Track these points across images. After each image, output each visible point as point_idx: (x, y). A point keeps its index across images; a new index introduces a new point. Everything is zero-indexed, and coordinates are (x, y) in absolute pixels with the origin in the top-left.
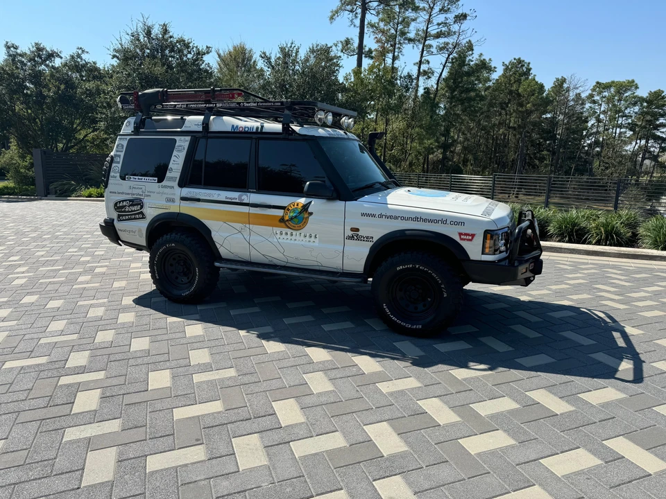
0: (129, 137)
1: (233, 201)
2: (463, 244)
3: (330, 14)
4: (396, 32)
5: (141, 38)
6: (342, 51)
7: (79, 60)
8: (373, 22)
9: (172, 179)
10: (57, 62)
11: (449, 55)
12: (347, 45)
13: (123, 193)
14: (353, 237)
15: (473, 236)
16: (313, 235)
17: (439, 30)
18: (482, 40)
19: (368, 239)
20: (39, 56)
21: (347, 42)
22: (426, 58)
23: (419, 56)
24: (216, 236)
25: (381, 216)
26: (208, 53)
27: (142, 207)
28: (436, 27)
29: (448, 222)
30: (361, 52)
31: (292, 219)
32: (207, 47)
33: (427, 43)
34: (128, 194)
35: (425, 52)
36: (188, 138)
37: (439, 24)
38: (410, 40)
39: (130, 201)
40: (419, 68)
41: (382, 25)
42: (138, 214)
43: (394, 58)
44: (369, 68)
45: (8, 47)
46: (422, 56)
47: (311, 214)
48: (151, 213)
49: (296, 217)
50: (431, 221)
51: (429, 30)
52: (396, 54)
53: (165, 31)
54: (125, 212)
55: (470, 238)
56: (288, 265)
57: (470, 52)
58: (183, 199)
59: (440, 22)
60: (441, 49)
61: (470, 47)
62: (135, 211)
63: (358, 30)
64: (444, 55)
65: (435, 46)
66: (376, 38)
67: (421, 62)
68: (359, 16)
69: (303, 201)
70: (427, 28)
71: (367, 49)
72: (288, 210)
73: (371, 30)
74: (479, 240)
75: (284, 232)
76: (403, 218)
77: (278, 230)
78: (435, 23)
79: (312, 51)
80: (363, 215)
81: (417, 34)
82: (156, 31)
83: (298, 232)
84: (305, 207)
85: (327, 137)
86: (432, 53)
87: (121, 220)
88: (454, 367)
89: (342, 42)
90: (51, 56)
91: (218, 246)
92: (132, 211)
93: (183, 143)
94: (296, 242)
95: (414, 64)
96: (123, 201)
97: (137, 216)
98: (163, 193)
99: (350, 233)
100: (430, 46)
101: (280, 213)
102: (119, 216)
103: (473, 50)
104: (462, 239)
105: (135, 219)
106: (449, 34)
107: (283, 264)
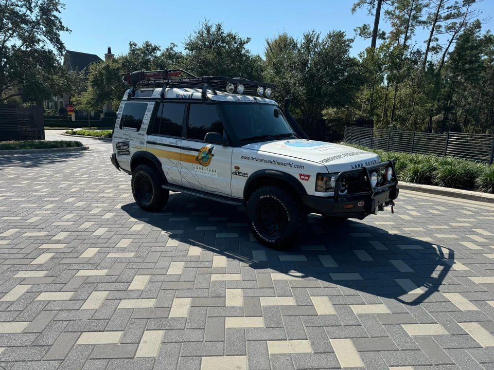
0: (125, 102)
1: (173, 144)
2: (303, 182)
3: (353, 7)
4: (410, 16)
5: (204, 35)
6: (360, 35)
7: (171, 51)
8: (390, 10)
9: (144, 129)
10: (158, 54)
11: (455, 33)
12: (364, 30)
13: (120, 138)
14: (236, 173)
15: (309, 176)
16: (214, 170)
17: (449, 13)
18: (488, 19)
19: (245, 175)
20: (148, 50)
21: (365, 27)
22: (436, 36)
23: (429, 35)
24: (164, 168)
25: (252, 159)
26: (247, 42)
27: (129, 147)
28: (447, 10)
29: (293, 166)
30: (376, 34)
31: (202, 158)
32: (248, 38)
33: (437, 24)
34: (123, 138)
35: (435, 32)
36: (154, 103)
37: (449, 8)
38: (421, 22)
39: (123, 143)
40: (429, 45)
41: (397, 12)
42: (127, 151)
43: (406, 39)
44: (380, 47)
45: (131, 45)
46: (431, 35)
47: (213, 155)
48: (133, 151)
49: (205, 157)
50: (282, 164)
51: (439, 13)
52: (408, 34)
53: (219, 29)
54: (121, 149)
55: (307, 178)
56: (202, 190)
57: (478, 30)
58: (148, 142)
59: (450, 6)
60: (449, 28)
61: (478, 25)
63: (374, 17)
64: (451, 33)
65: (443, 27)
66: (393, 22)
67: (430, 40)
68: (376, 6)
69: (209, 146)
70: (438, 12)
71: (381, 32)
72: (201, 152)
73: (388, 16)
74: (313, 179)
75: (199, 167)
76: (266, 161)
77: (195, 165)
78: (446, 7)
79: (330, 36)
80: (242, 157)
81: (429, 17)
82: (213, 29)
83: (206, 168)
84: (210, 150)
85: (233, 102)
86: (441, 32)
87: (119, 155)
88: (276, 272)
89: (360, 28)
90: (155, 49)
91: (165, 175)
92: (124, 149)
93: (151, 105)
94: (205, 174)
95: (424, 42)
96: (120, 143)
98: (138, 138)
99: (234, 170)
100: (440, 26)
101: (196, 154)
102: (118, 152)
103: (480, 27)
104: (301, 179)
105: (126, 154)
106: (458, 15)
107: (200, 189)
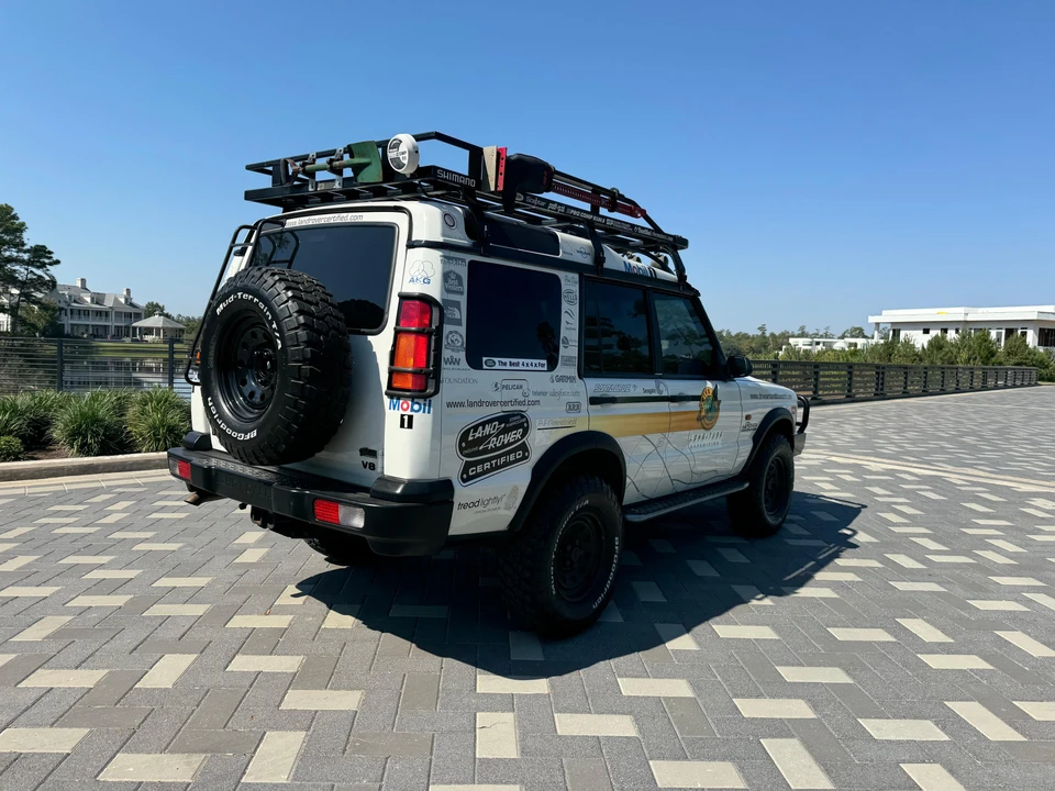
0: (467, 257)
9: (569, 361)
13: (480, 404)
14: (746, 426)
16: (719, 433)
19: (753, 426)
24: (630, 465)
25: (760, 396)
27: (525, 431)
29: (787, 396)
31: (707, 412)
34: (494, 404)
36: (575, 277)
39: (501, 419)
42: (514, 450)
47: (719, 403)
50: (781, 397)
54: (486, 451)
55: (794, 410)
58: (594, 401)
62: (509, 444)
72: (703, 400)
75: (698, 436)
76: (770, 397)
77: (693, 433)
80: (752, 397)
83: (709, 432)
84: (715, 394)
87: (470, 478)
91: (628, 480)
92: (504, 446)
94: (704, 448)
96: (483, 424)
97: (512, 457)
98: (560, 394)
101: (697, 406)
102: (467, 467)
105: (506, 464)
